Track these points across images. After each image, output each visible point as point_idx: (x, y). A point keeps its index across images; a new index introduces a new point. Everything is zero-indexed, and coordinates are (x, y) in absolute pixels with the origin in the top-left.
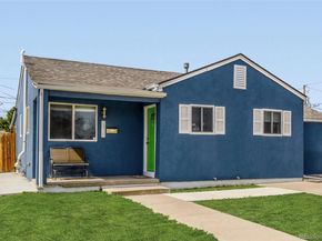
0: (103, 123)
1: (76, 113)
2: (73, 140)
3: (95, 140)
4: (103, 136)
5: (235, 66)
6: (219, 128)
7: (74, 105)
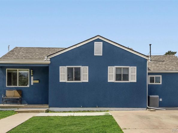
0: (32, 78)
1: (19, 73)
2: (18, 86)
3: (28, 86)
4: (32, 84)
5: (95, 43)
6: (85, 78)
7: (18, 69)
